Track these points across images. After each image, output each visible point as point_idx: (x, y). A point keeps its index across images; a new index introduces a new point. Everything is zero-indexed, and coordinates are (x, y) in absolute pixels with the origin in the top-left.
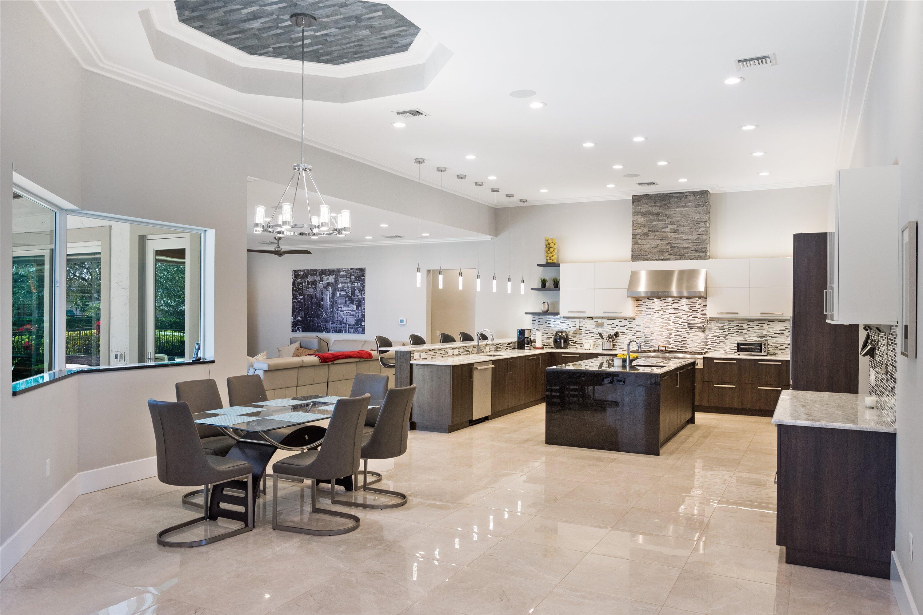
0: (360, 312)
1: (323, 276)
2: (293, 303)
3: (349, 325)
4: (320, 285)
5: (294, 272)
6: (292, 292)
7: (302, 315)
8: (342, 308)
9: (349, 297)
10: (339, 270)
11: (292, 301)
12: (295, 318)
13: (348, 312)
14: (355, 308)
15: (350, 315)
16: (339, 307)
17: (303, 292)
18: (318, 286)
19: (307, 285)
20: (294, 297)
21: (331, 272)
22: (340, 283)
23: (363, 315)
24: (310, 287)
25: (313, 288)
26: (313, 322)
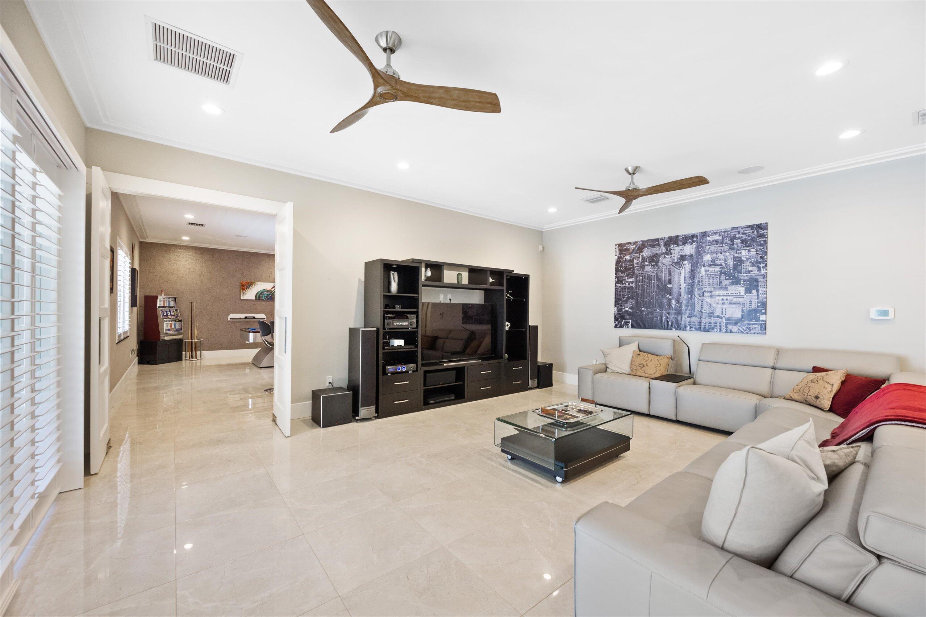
0: (756, 297)
1: (672, 246)
2: (616, 288)
3: (728, 320)
4: (667, 260)
5: (619, 247)
6: (616, 274)
7: (632, 304)
8: (711, 292)
9: (729, 276)
10: (704, 235)
11: (616, 285)
12: (620, 310)
13: (725, 298)
14: (743, 292)
15: (730, 303)
16: (705, 291)
17: (633, 273)
18: (662, 263)
19: (641, 263)
20: (619, 280)
21: (687, 239)
22: (708, 253)
23: (764, 304)
24: (647, 265)
25: (653, 266)
26: (652, 314)
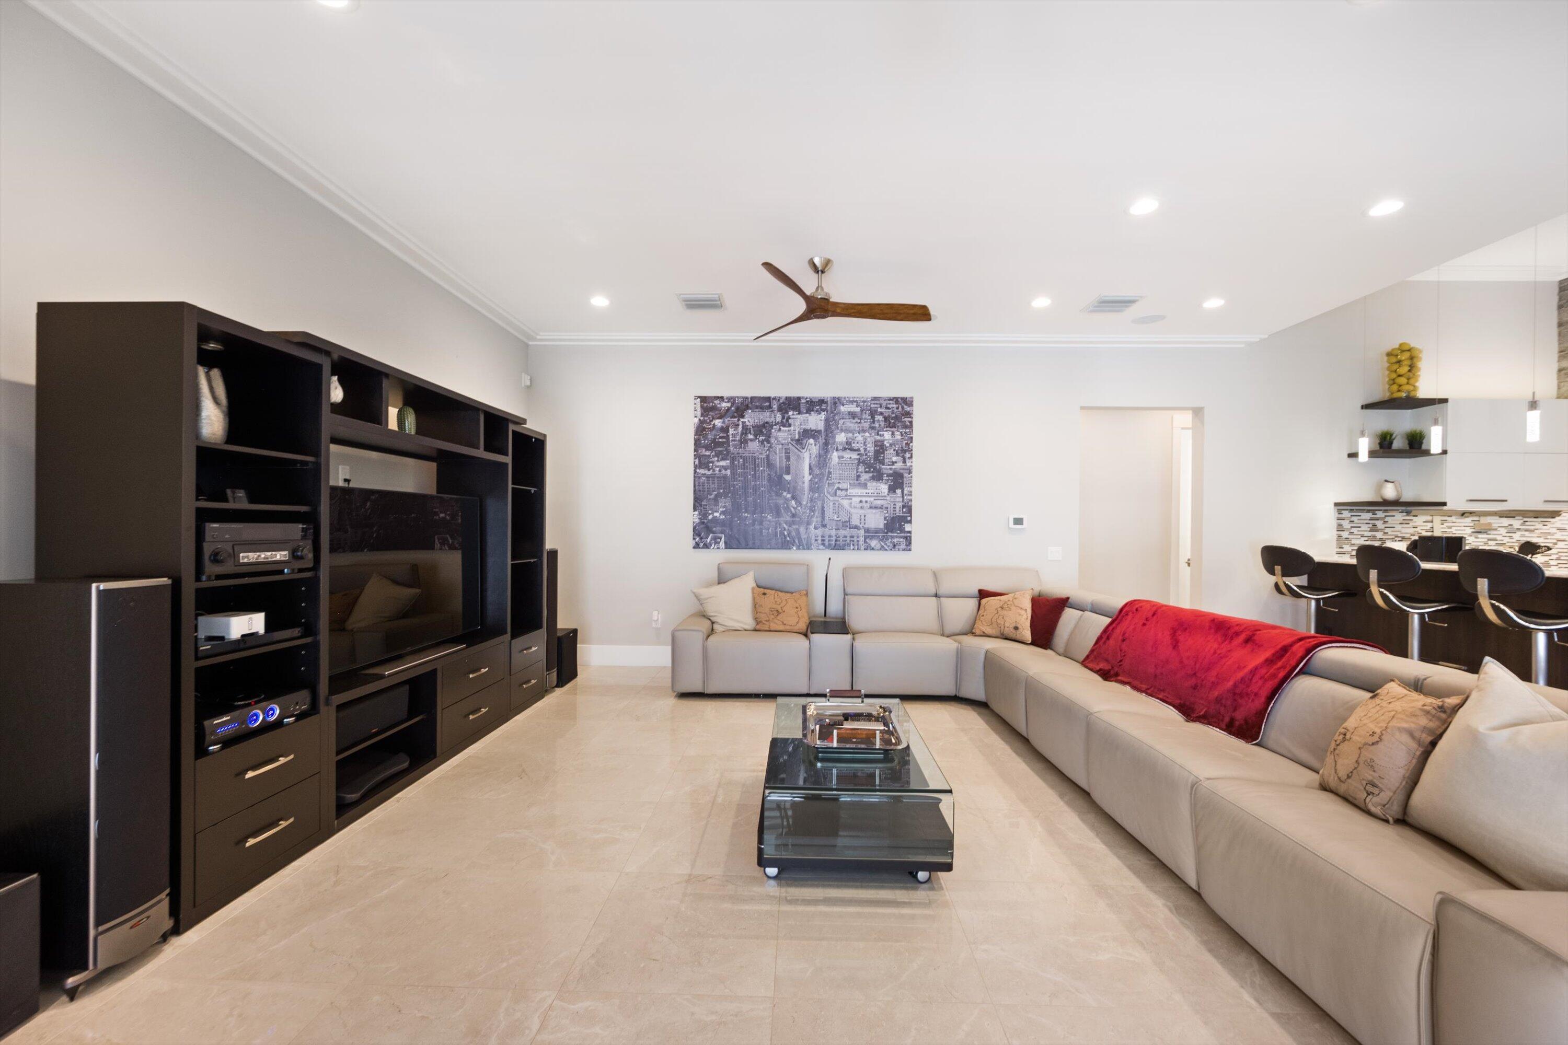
0: (901, 499)
1: (790, 413)
3: (867, 531)
4: (781, 435)
5: (701, 402)
6: (696, 450)
7: (723, 507)
8: (846, 490)
9: (869, 467)
10: (837, 401)
11: (695, 472)
12: (703, 515)
13: (864, 499)
14: (886, 491)
15: (871, 507)
16: (839, 489)
17: (728, 451)
18: (776, 438)
19: (742, 434)
20: (701, 462)
21: (815, 405)
22: (841, 430)
23: (908, 508)
24: (751, 440)
25: (762, 442)
26: (761, 525)
